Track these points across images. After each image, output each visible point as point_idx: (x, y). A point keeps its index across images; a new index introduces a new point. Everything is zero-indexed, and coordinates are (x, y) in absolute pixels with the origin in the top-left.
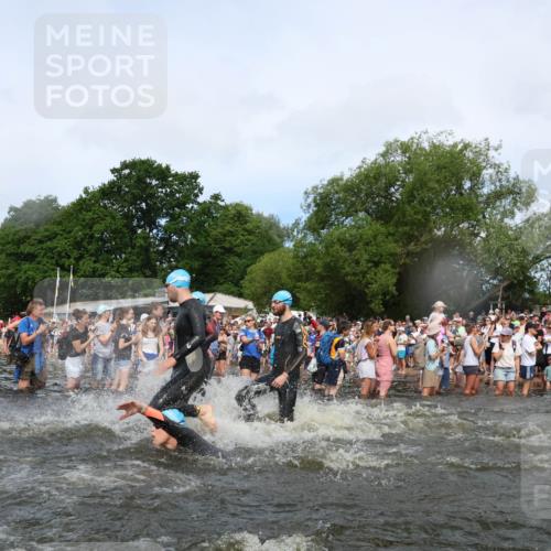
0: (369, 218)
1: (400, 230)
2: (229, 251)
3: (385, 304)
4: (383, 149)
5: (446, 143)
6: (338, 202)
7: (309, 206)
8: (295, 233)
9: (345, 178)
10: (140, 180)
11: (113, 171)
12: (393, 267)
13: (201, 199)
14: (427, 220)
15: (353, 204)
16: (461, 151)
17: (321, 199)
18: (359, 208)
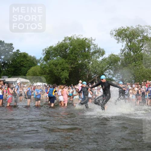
0: (61, 58)
1: (69, 61)
2: (22, 66)
3: (66, 81)
4: (64, 39)
5: (81, 38)
6: (52, 53)
7: (44, 54)
8: (40, 61)
9: (54, 47)
12: (68, 71)
14: (77, 59)
15: (56, 54)
16: (85, 40)
17: (47, 52)
18: (58, 55)
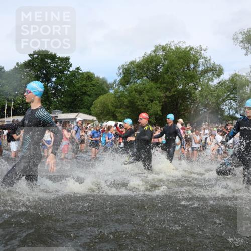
0: (148, 80)
1: (162, 86)
2: (85, 94)
3: (156, 119)
5: (183, 47)
6: (134, 72)
7: (121, 74)
8: (115, 86)
9: (137, 62)
10: (42, 60)
11: (30, 55)
12: (159, 103)
13: (71, 69)
14: (174, 82)
15: (141, 73)
16: (189, 50)
17: (126, 71)
18: (143, 75)
